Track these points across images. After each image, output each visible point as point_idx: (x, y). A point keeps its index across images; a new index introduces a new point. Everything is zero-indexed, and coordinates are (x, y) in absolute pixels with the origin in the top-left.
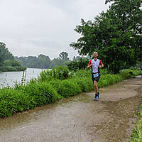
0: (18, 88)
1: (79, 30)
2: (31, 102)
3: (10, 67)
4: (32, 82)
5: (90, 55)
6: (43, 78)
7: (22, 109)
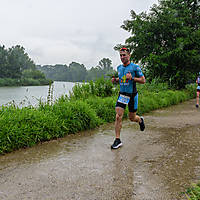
0: (42, 108)
2: (62, 127)
4: (62, 100)
5: (143, 63)
7: (49, 137)
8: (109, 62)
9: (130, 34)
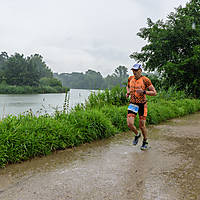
0: (59, 117)
1: (144, 34)
2: (77, 136)
3: (48, 87)
4: (78, 109)
5: (159, 71)
6: (93, 103)
7: (64, 146)
8: (125, 70)
9: (146, 42)
